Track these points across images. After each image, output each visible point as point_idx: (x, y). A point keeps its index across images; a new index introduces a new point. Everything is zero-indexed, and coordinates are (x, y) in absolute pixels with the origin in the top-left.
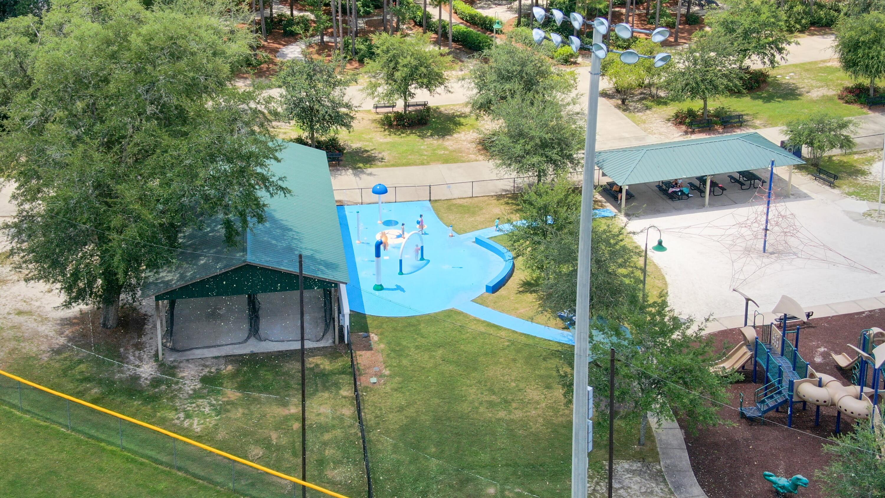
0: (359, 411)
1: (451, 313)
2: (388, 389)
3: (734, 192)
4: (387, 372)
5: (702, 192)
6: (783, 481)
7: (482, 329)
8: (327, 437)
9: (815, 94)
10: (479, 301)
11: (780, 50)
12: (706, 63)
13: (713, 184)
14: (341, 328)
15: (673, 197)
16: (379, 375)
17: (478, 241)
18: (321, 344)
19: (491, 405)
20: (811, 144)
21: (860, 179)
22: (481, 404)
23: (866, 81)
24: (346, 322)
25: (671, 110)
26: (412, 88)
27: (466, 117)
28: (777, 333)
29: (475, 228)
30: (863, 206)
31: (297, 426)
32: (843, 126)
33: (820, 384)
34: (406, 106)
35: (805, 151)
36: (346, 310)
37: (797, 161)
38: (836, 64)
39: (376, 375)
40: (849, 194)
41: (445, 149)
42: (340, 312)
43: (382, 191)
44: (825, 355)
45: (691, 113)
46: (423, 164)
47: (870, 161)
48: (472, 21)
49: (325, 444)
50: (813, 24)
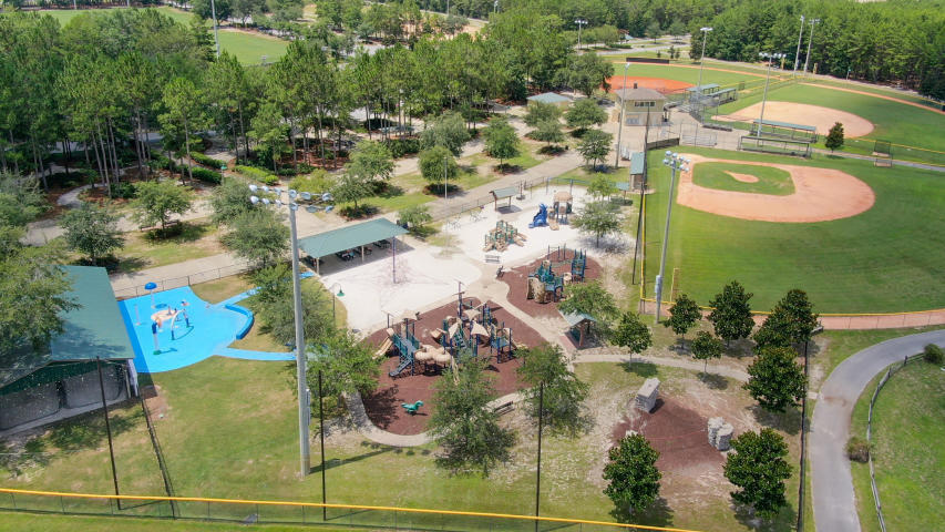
0: (152, 438)
1: (212, 359)
2: (173, 419)
3: (376, 252)
4: (170, 408)
5: (360, 254)
6: (412, 406)
7: (236, 364)
8: (130, 461)
9: (411, 192)
10: (233, 346)
11: (391, 171)
12: (354, 182)
13: (366, 249)
14: (132, 387)
15: (345, 259)
16: (165, 412)
17: (227, 307)
18: (116, 401)
19: (246, 410)
20: (411, 221)
21: (437, 235)
22: (239, 412)
23: (435, 182)
24: (136, 382)
25: (338, 208)
26: (167, 213)
27: (208, 225)
28: (403, 328)
29: (224, 298)
30: (438, 250)
31: (107, 459)
32: (426, 210)
33: (425, 351)
34: (164, 224)
35: (409, 224)
36: (135, 375)
37: (406, 231)
38: (419, 173)
39: (162, 412)
40: (432, 244)
41: (196, 249)
42: (129, 376)
43: (152, 286)
44: (427, 333)
45: (349, 209)
46: (181, 261)
47: (441, 225)
48: (206, 163)
49: (129, 466)
50: (406, 152)
